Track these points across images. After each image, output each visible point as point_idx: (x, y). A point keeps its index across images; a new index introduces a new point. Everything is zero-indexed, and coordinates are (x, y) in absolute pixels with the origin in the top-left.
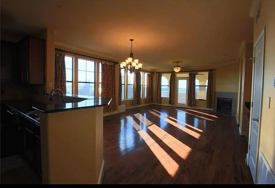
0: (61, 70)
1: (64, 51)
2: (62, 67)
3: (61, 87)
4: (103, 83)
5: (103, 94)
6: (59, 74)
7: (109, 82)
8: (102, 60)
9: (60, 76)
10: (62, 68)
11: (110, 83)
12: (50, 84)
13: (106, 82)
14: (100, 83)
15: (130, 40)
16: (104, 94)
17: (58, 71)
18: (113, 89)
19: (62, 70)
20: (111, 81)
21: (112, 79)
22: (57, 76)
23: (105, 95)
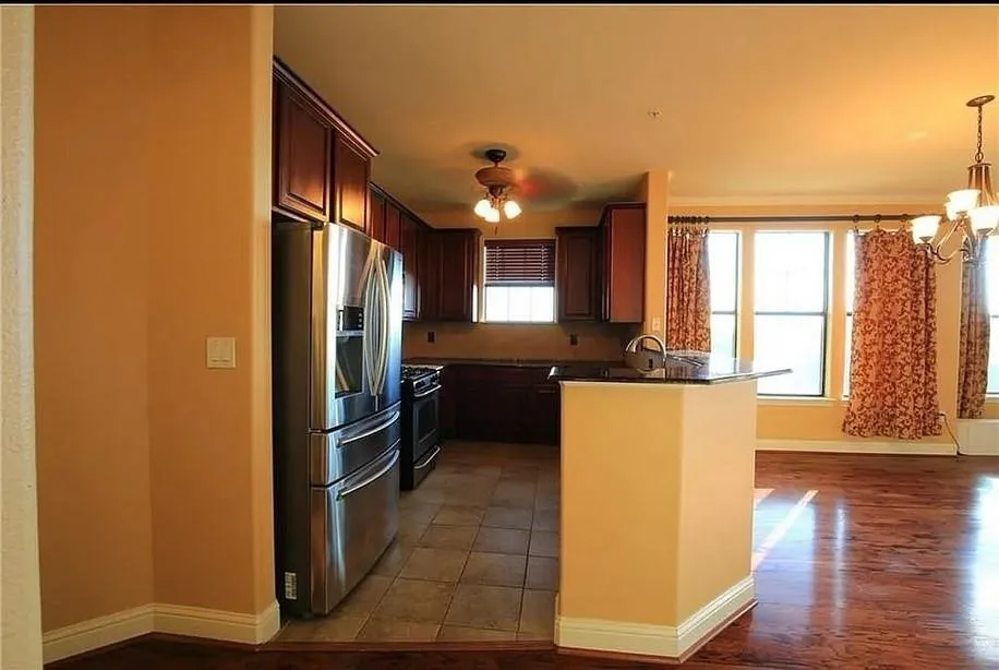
0: (697, 279)
1: (707, 220)
2: (698, 270)
3: (696, 331)
4: (863, 315)
5: (863, 361)
6: (690, 290)
7: (899, 307)
8: (857, 218)
9: (693, 296)
10: (701, 272)
11: (903, 312)
12: (654, 322)
13: (875, 308)
14: (849, 315)
15: (971, 104)
16: (866, 359)
17: (687, 283)
18: (922, 336)
19: (701, 278)
20: (908, 304)
21: (916, 295)
22: (686, 299)
23: (871, 362)
